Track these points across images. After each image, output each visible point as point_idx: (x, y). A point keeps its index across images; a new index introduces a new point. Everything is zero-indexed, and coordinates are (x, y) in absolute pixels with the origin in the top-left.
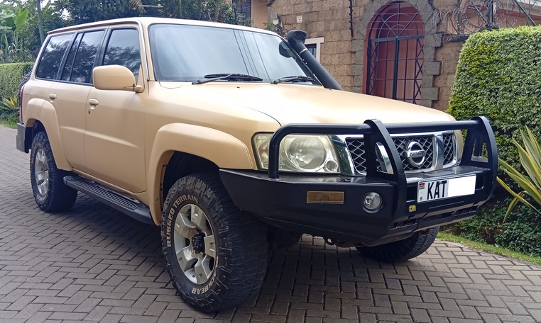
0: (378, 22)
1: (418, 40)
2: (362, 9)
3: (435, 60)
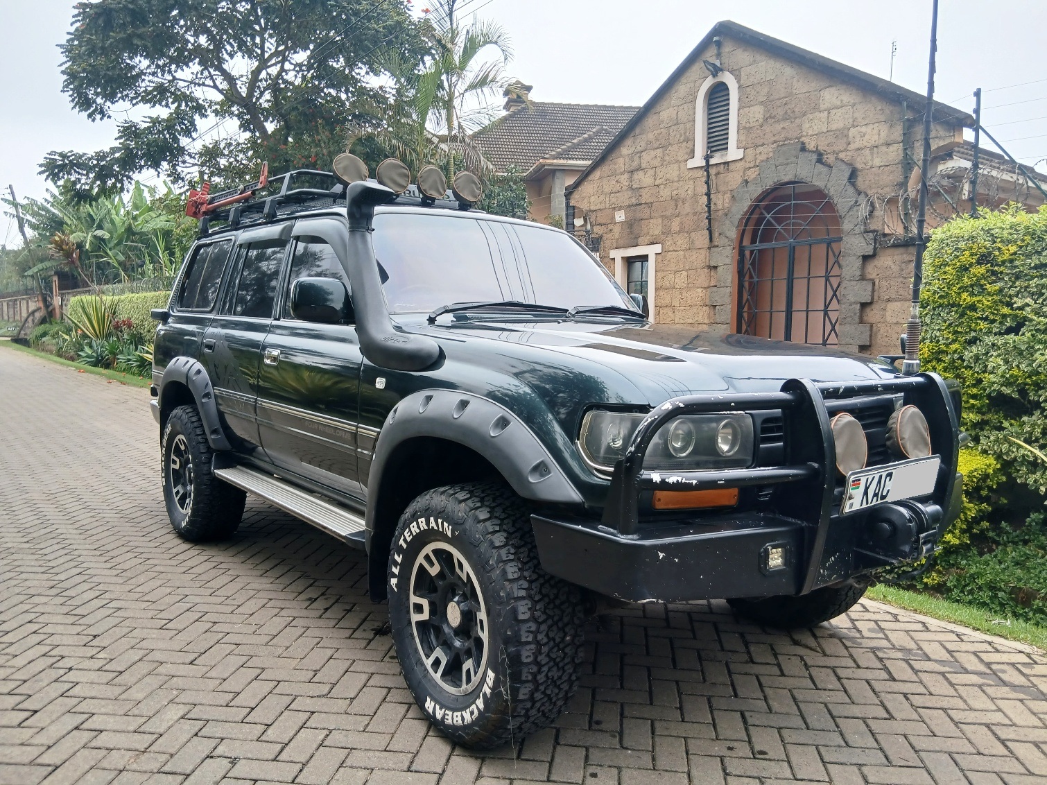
0: (755, 216)
1: (829, 244)
2: (728, 195)
3: (863, 278)
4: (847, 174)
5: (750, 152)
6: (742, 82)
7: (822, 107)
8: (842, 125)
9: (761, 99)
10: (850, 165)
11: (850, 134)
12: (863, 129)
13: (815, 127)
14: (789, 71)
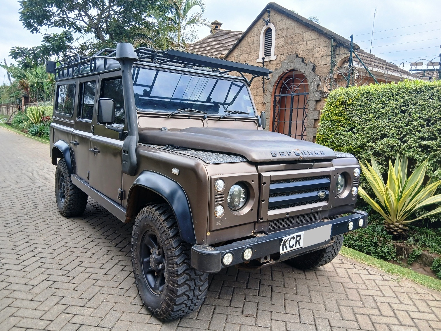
0: (280, 83)
1: (305, 96)
3: (316, 109)
4: (312, 67)
5: (279, 57)
6: (277, 28)
7: (305, 40)
8: (311, 47)
9: (284, 35)
10: (313, 64)
11: (314, 52)
12: (318, 49)
13: (302, 48)
14: (293, 24)
